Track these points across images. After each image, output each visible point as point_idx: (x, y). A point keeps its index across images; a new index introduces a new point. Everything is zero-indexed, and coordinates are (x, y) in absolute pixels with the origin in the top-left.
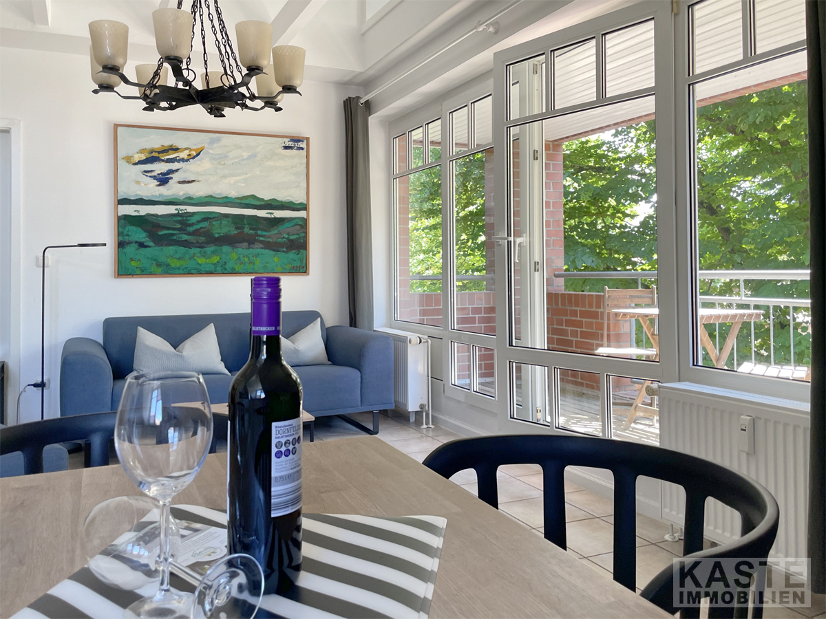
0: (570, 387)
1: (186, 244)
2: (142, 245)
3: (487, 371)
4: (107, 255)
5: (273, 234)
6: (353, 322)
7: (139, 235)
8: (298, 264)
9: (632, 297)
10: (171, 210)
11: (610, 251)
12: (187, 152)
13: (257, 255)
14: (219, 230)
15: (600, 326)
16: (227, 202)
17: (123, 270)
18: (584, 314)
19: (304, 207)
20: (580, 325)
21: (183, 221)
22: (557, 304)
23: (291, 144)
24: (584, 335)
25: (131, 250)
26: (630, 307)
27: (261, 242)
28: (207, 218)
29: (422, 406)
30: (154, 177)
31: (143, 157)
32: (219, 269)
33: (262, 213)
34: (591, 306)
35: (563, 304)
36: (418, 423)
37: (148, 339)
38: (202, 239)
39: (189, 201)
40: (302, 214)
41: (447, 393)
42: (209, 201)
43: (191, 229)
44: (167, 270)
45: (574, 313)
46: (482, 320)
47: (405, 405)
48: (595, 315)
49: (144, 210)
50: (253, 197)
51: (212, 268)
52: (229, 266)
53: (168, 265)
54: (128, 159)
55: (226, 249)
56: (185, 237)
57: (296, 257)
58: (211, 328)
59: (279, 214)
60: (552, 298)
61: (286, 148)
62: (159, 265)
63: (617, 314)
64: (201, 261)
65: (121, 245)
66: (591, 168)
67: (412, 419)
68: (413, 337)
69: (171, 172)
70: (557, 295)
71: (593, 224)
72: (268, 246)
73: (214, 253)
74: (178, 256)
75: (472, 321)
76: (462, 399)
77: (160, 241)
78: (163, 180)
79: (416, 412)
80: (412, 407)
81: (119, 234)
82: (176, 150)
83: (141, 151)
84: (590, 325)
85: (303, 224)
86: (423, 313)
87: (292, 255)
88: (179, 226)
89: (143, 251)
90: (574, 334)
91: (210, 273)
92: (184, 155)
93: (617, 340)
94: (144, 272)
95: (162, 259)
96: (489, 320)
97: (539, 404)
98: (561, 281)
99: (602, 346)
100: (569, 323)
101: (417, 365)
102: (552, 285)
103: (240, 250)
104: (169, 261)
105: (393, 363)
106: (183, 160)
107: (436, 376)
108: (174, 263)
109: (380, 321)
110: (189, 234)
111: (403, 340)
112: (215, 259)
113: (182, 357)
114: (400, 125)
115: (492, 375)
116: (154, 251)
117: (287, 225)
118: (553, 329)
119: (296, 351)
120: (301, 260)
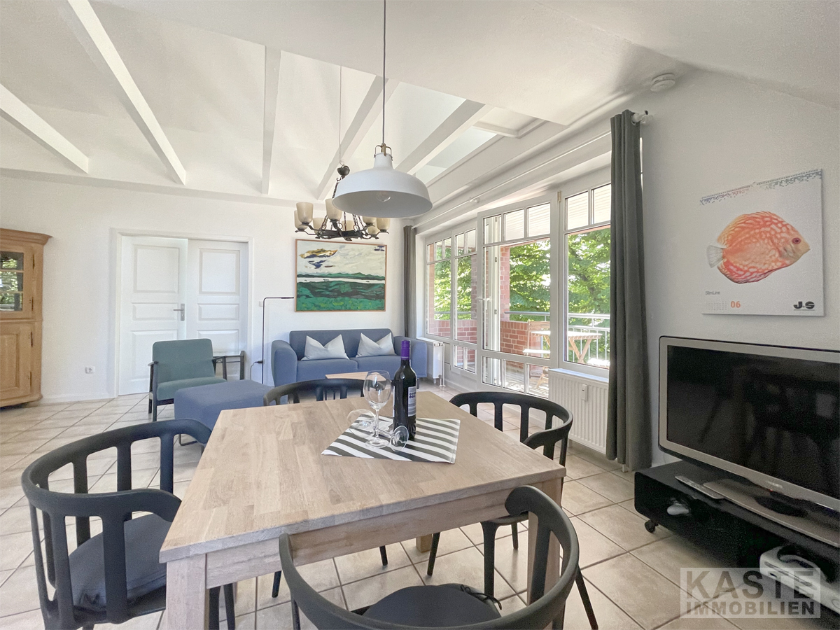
0: (510, 367)
1: (328, 296)
2: (307, 296)
3: (472, 359)
4: (291, 303)
5: (368, 292)
6: (407, 334)
7: (307, 292)
8: (380, 306)
9: (541, 325)
10: (321, 280)
11: (534, 298)
12: (329, 252)
13: (361, 302)
14: (344, 289)
15: (526, 339)
16: (348, 276)
17: (299, 308)
18: (518, 332)
19: (384, 279)
20: (516, 337)
21: (327, 285)
22: (506, 327)
23: (378, 248)
24: (518, 342)
25: (303, 298)
26: (540, 330)
27: (363, 295)
28: (339, 283)
29: (440, 376)
30: (314, 264)
31: (309, 255)
32: (343, 308)
33: (364, 281)
34: (522, 328)
35: (509, 327)
36: (438, 384)
37: (312, 342)
38: (336, 294)
39: (330, 275)
40: (383, 282)
41: (452, 370)
42: (339, 275)
43: (330, 289)
44: (319, 308)
45: (514, 332)
46: (469, 334)
47: (432, 375)
48: (523, 333)
49: (309, 280)
50: (360, 273)
51: (340, 308)
52: (348, 306)
53: (320, 306)
54: (302, 256)
55: (347, 298)
56: (328, 293)
57: (380, 303)
58: (340, 337)
59: (372, 282)
60: (502, 323)
61: (376, 250)
62: (316, 306)
63: (533, 334)
64: (335, 304)
65: (298, 296)
66: (524, 255)
67: (435, 382)
68: (436, 343)
69: (322, 262)
70: (506, 322)
71: (525, 284)
72: (366, 297)
73: (341, 300)
74: (324, 301)
75: (464, 334)
76: (459, 373)
77: (316, 294)
78: (318, 265)
79: (437, 379)
80: (435, 376)
81: (297, 291)
82: (324, 251)
83: (308, 252)
84: (521, 338)
85: (383, 287)
86: (440, 330)
87: (378, 302)
88: (325, 287)
89: (309, 299)
90: (514, 342)
91: (339, 310)
92: (328, 254)
93: (534, 345)
94: (309, 310)
95: (317, 304)
96: (472, 334)
97: (495, 377)
98: (508, 315)
99: (526, 348)
100: (511, 336)
101: (438, 356)
102: (503, 317)
103: (353, 300)
104: (320, 304)
105: (426, 356)
106: (328, 256)
107: (447, 361)
108: (322, 305)
109: (419, 334)
110: (330, 291)
111: (432, 344)
112: (342, 303)
113: (327, 350)
114: (430, 239)
115: (474, 361)
116: (313, 299)
117: (376, 287)
118: (504, 339)
119: (380, 349)
120: (382, 304)
